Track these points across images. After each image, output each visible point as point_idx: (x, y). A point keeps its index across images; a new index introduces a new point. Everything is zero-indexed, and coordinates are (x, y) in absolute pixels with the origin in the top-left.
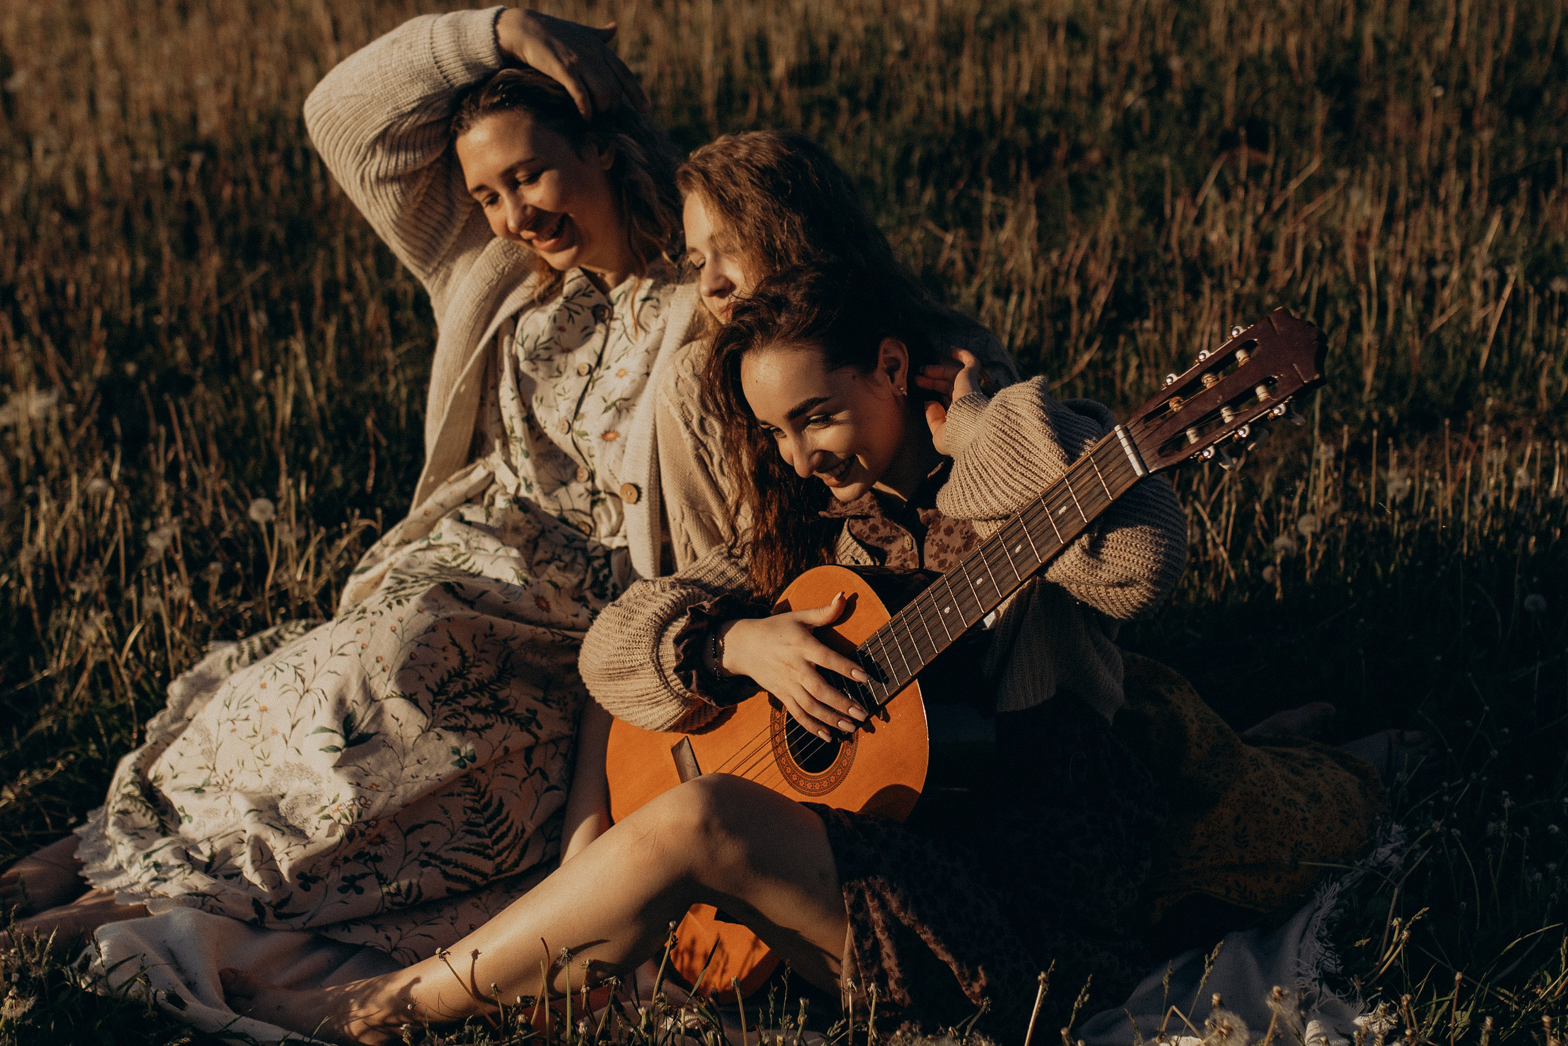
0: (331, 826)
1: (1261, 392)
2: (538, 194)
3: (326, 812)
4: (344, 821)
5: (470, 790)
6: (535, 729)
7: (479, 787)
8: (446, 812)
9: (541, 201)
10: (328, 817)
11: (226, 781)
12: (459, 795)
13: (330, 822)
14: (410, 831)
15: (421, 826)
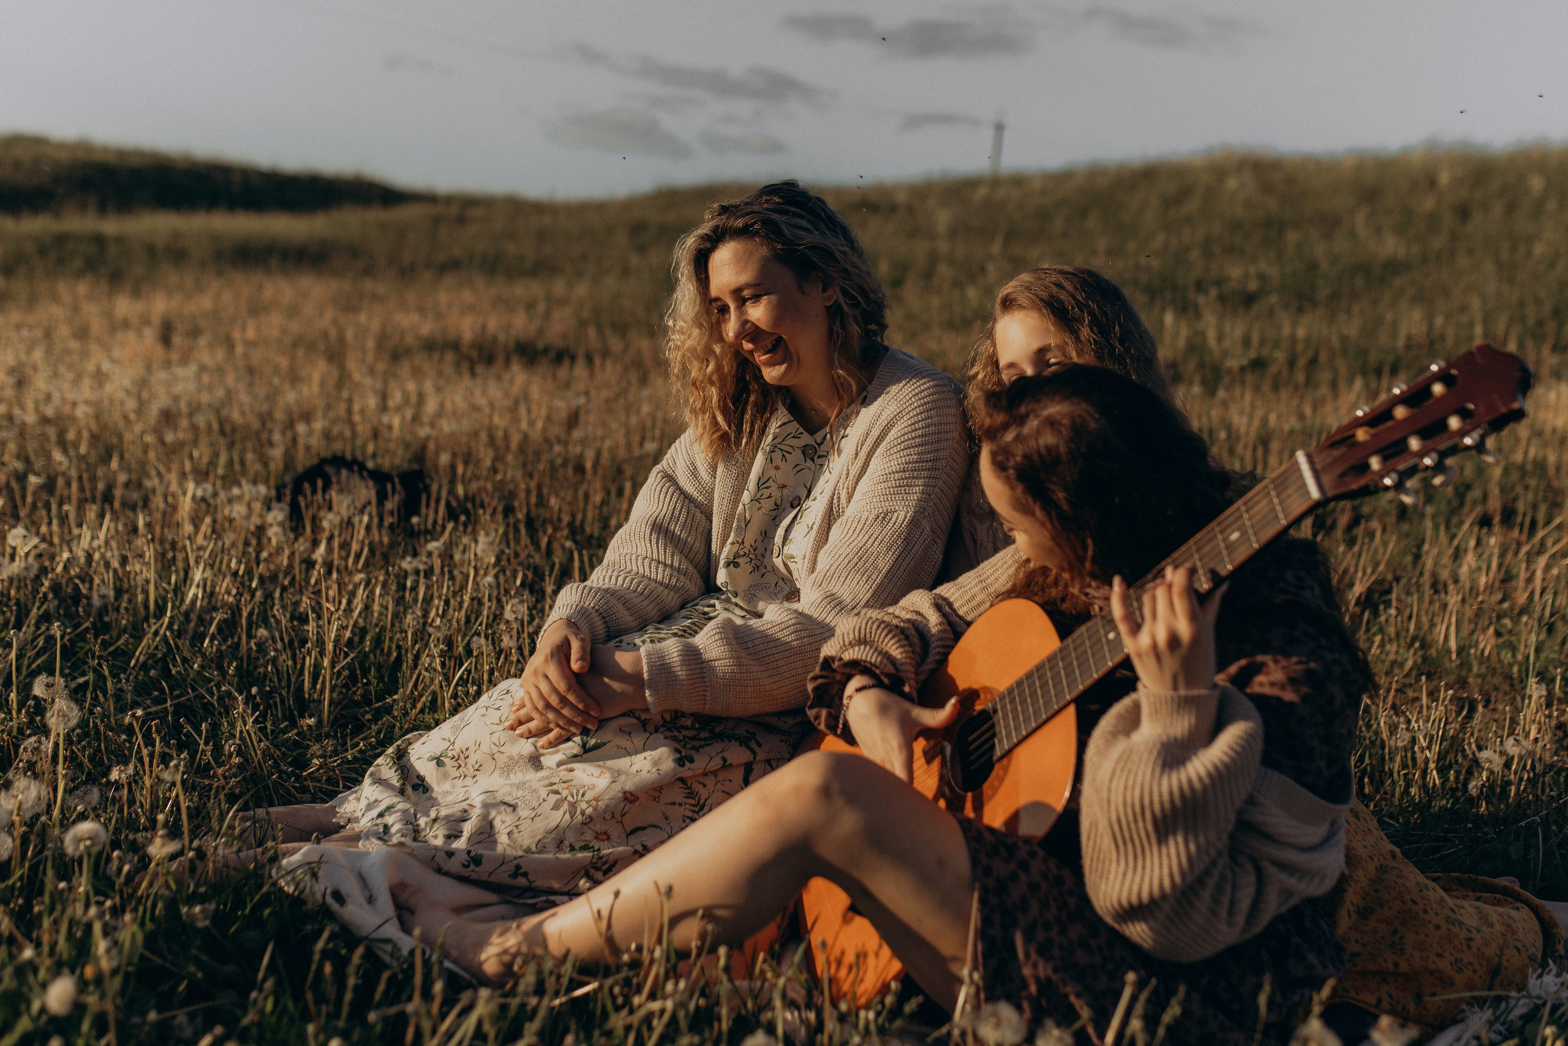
0: (557, 801)
1: (1454, 423)
2: (758, 313)
3: (555, 787)
4: (570, 798)
5: (691, 801)
6: (753, 745)
7: (699, 800)
8: (667, 818)
9: (758, 320)
10: (557, 792)
11: (462, 756)
12: (681, 805)
13: (558, 796)
14: (632, 832)
15: (643, 829)
